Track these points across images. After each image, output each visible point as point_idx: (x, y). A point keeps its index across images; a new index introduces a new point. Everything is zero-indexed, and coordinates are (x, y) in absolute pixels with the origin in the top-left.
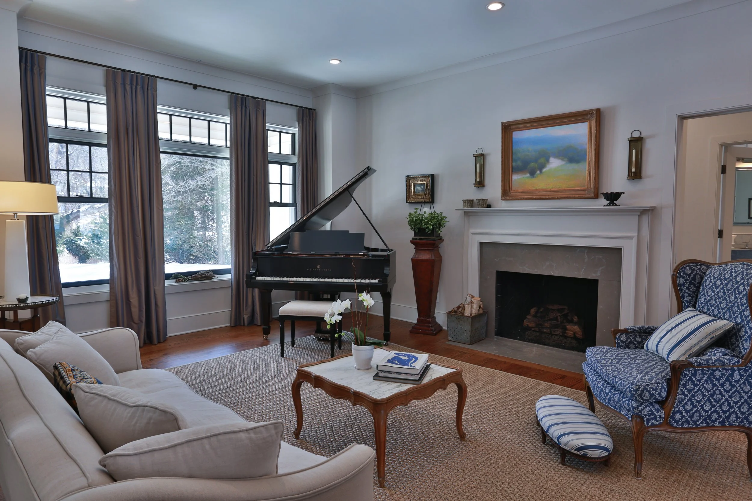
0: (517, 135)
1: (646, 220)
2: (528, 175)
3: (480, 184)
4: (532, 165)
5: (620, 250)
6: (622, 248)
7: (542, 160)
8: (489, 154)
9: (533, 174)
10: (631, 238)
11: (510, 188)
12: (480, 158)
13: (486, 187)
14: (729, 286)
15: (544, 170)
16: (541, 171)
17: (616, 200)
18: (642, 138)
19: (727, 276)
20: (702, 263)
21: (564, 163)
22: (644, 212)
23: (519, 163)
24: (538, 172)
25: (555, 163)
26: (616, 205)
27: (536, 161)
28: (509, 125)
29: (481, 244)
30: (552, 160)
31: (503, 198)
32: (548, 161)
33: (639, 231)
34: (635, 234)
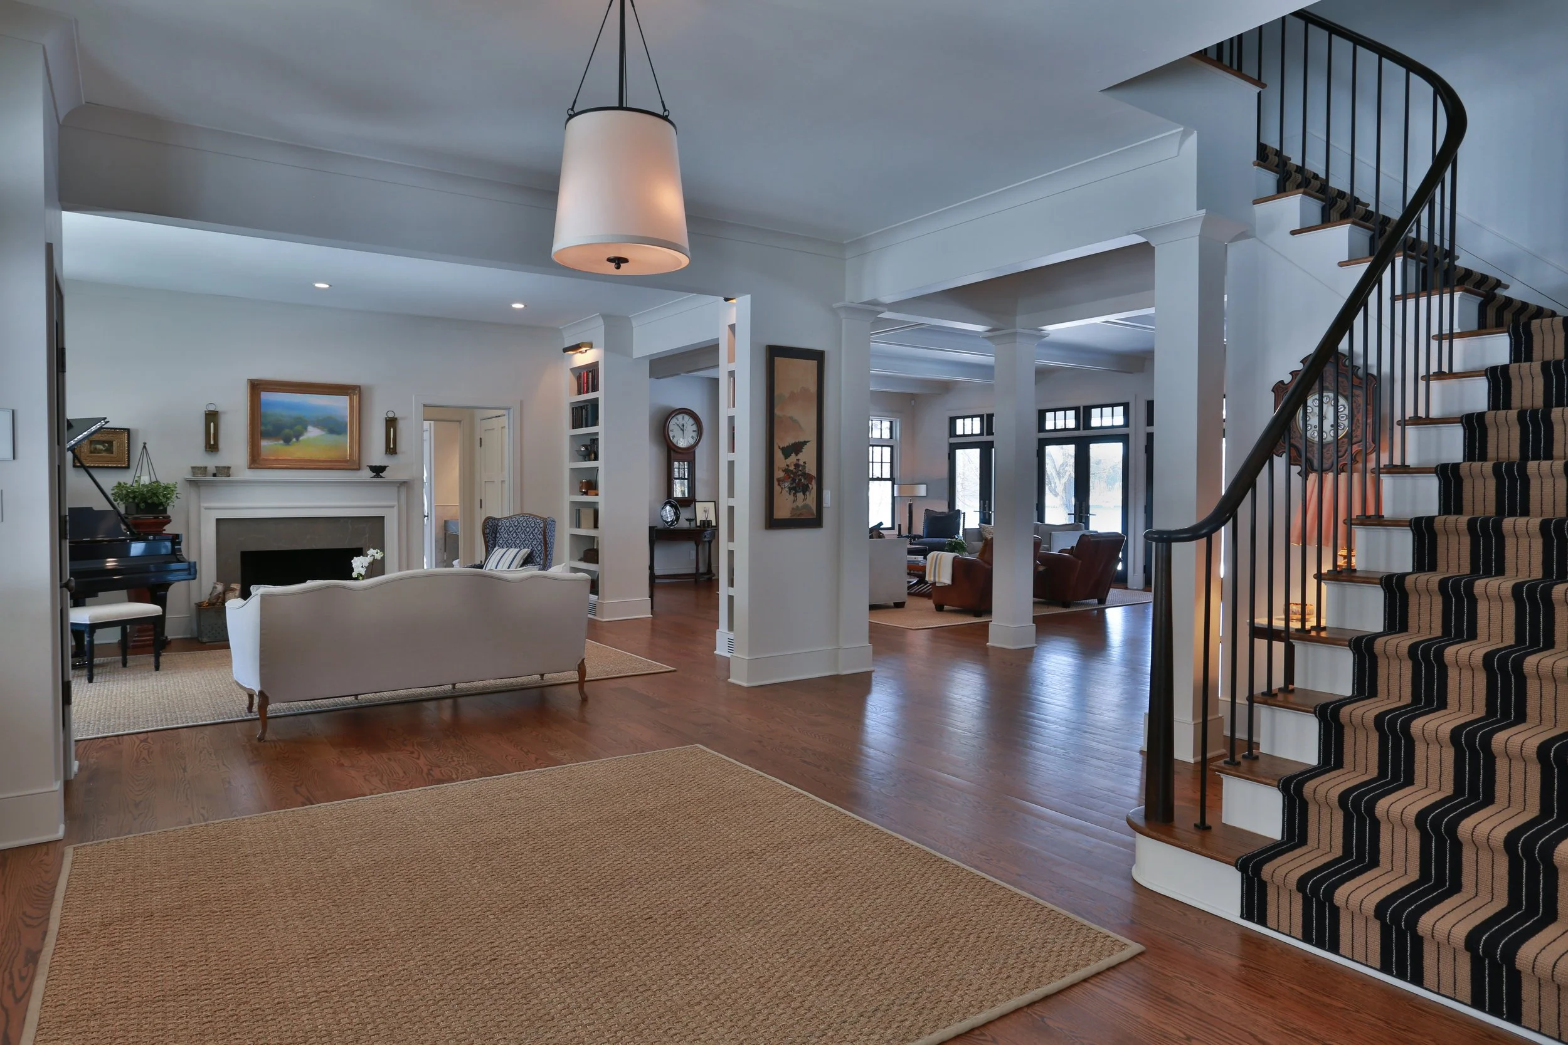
0: (266, 396)
1: (403, 490)
2: (282, 442)
3: (212, 447)
4: (287, 431)
5: (383, 518)
6: (384, 517)
7: (299, 427)
8: (224, 413)
9: (287, 441)
10: (393, 507)
11: (259, 455)
12: (212, 417)
13: (219, 452)
14: (519, 530)
15: (301, 438)
16: (297, 439)
17: (382, 472)
18: (396, 419)
19: (516, 524)
20: (495, 519)
21: (323, 433)
22: (404, 483)
23: (270, 428)
24: (294, 440)
25: (313, 433)
26: (381, 477)
27: (291, 427)
28: (257, 385)
29: (218, 520)
30: (310, 428)
31: (252, 466)
32: (306, 429)
33: (398, 501)
34: (396, 503)
